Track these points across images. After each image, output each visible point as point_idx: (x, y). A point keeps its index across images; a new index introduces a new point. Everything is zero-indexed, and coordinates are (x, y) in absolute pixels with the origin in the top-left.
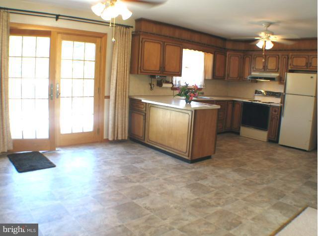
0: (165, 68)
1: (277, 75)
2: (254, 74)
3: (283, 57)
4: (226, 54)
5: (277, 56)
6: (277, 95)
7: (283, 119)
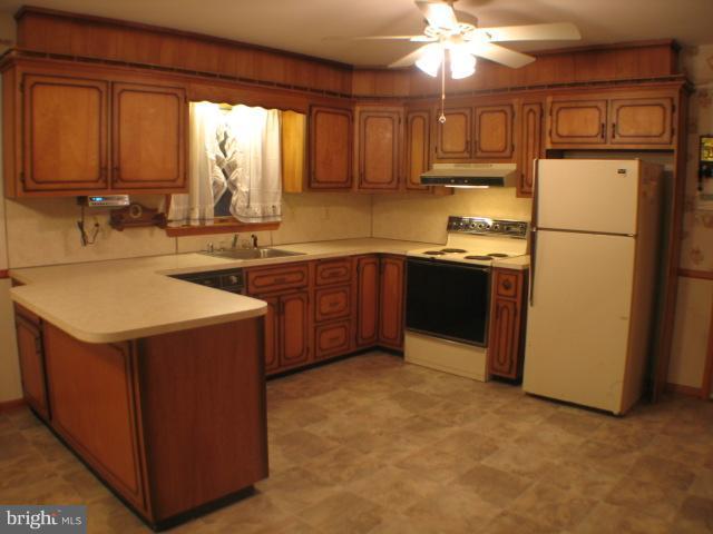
0: (118, 169)
1: (512, 167)
2: (442, 169)
3: (527, 109)
4: (352, 111)
5: (508, 110)
6: (514, 229)
7: (531, 311)
